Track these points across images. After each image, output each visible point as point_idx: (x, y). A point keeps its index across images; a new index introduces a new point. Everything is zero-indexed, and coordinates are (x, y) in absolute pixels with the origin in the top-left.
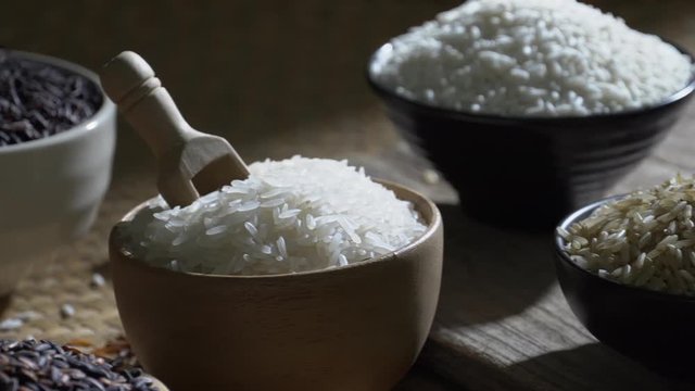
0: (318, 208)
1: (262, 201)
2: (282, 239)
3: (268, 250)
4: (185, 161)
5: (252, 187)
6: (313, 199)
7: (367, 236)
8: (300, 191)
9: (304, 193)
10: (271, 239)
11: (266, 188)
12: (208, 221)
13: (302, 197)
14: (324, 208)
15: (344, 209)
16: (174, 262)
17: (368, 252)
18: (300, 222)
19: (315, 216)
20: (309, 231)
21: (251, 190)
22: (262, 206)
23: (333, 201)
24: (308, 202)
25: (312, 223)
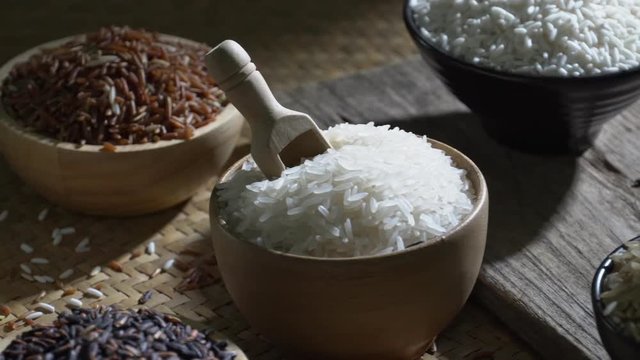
0: (381, 192)
1: (334, 184)
2: (348, 220)
3: (337, 232)
4: (274, 138)
5: (329, 168)
6: (378, 184)
7: (421, 217)
8: (367, 175)
9: (371, 177)
10: (340, 221)
11: (340, 171)
12: (289, 201)
13: (369, 181)
14: (386, 193)
15: (404, 192)
16: (259, 239)
17: (421, 231)
18: (364, 204)
19: (378, 201)
20: (372, 214)
21: (327, 172)
22: (336, 189)
23: (395, 184)
24: (374, 187)
25: (375, 205)
